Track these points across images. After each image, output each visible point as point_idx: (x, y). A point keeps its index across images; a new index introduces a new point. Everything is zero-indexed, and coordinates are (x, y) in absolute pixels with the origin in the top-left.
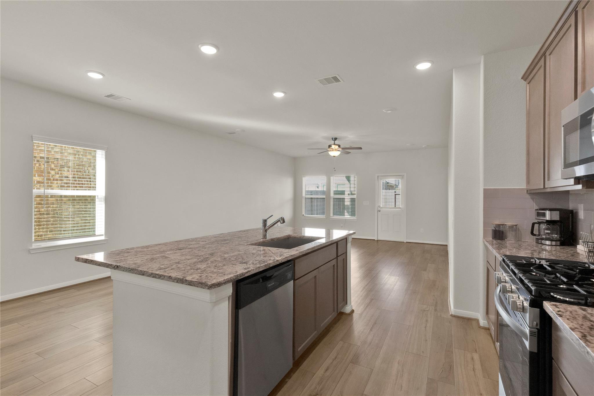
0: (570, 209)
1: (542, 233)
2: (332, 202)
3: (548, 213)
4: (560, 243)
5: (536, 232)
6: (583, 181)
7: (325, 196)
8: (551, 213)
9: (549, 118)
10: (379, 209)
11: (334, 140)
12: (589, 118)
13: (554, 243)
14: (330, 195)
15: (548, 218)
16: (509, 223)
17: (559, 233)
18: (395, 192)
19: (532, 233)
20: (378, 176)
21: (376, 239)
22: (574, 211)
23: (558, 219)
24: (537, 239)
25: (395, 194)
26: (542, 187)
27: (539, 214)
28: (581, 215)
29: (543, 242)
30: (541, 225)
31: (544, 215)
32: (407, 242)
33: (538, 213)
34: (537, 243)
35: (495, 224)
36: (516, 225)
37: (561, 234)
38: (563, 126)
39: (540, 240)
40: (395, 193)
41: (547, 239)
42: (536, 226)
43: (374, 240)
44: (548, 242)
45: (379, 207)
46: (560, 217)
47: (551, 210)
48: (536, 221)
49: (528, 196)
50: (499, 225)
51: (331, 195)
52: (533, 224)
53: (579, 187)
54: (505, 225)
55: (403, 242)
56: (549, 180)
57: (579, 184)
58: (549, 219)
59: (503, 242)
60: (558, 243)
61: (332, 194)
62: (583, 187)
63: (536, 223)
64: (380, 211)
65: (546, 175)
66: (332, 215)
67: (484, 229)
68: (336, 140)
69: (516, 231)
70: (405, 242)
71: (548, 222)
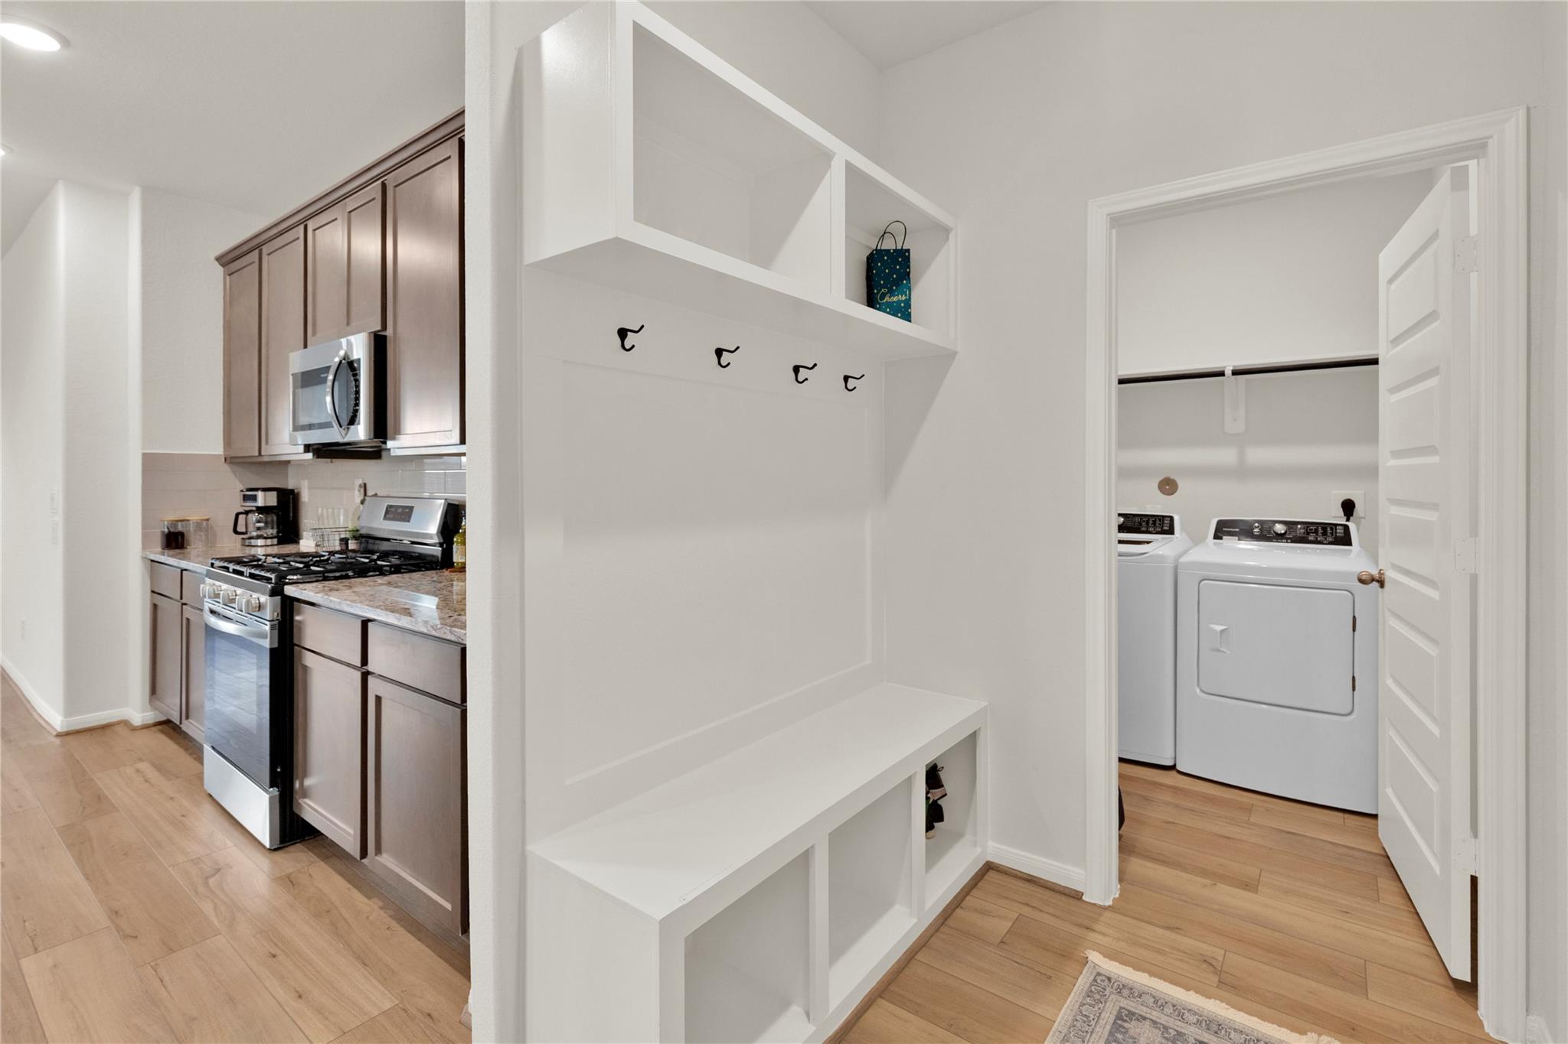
0: (290, 487)
1: (251, 528)
3: (260, 494)
4: (278, 541)
5: (241, 528)
6: (313, 449)
8: (265, 495)
9: (267, 351)
12: (322, 376)
13: (269, 542)
15: (260, 503)
16: (194, 517)
17: (275, 527)
19: (235, 531)
22: (296, 491)
23: (275, 504)
24: (243, 539)
26: (257, 454)
27: (246, 498)
28: (305, 497)
29: (253, 542)
30: (250, 515)
31: (254, 498)
33: (244, 496)
34: (244, 545)
35: (168, 521)
36: (208, 520)
37: (278, 528)
38: (292, 375)
39: (247, 541)
41: (259, 537)
42: (242, 518)
44: (260, 542)
46: (278, 501)
47: (265, 490)
48: (241, 510)
49: (227, 468)
50: (175, 523)
52: (237, 515)
53: (310, 456)
54: (188, 520)
56: (267, 443)
57: (308, 452)
58: (263, 505)
59: (185, 551)
60: (275, 541)
62: (314, 455)
63: (241, 513)
65: (262, 435)
67: (142, 532)
69: (207, 531)
71: (260, 510)
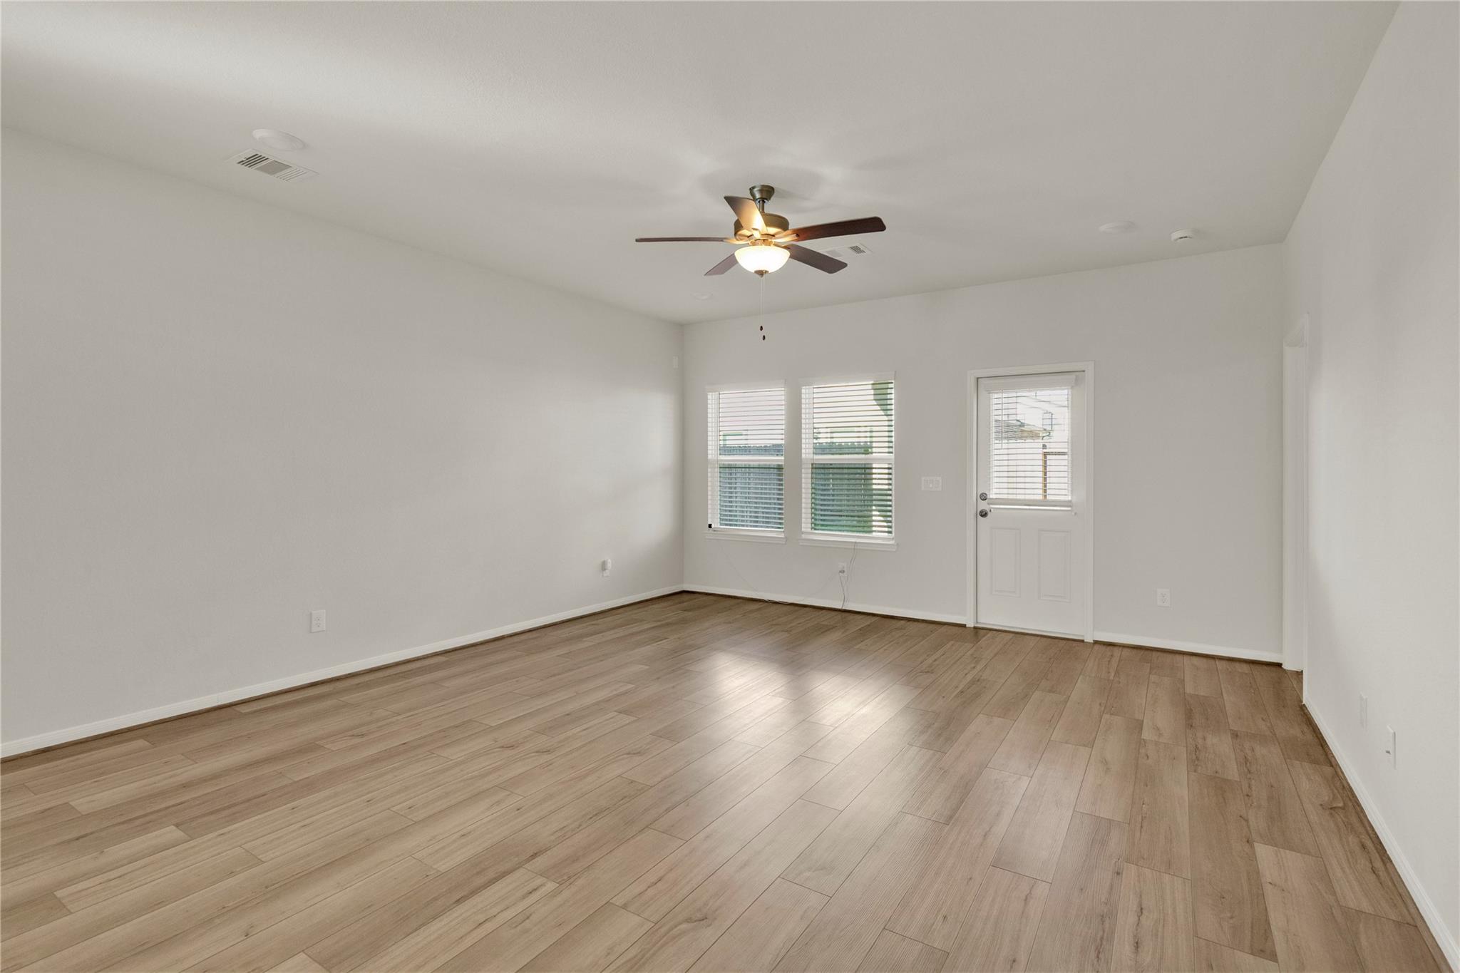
2: (806, 478)
7: (783, 458)
10: (983, 506)
11: (758, 196)
14: (801, 456)
18: (1044, 446)
20: (978, 378)
21: (970, 624)
25: (1045, 454)
32: (1096, 642)
40: (1045, 451)
43: (964, 626)
45: (983, 497)
51: (803, 456)
55: (1083, 641)
61: (807, 453)
64: (984, 514)
66: (806, 525)
68: (768, 198)
70: (1089, 639)
